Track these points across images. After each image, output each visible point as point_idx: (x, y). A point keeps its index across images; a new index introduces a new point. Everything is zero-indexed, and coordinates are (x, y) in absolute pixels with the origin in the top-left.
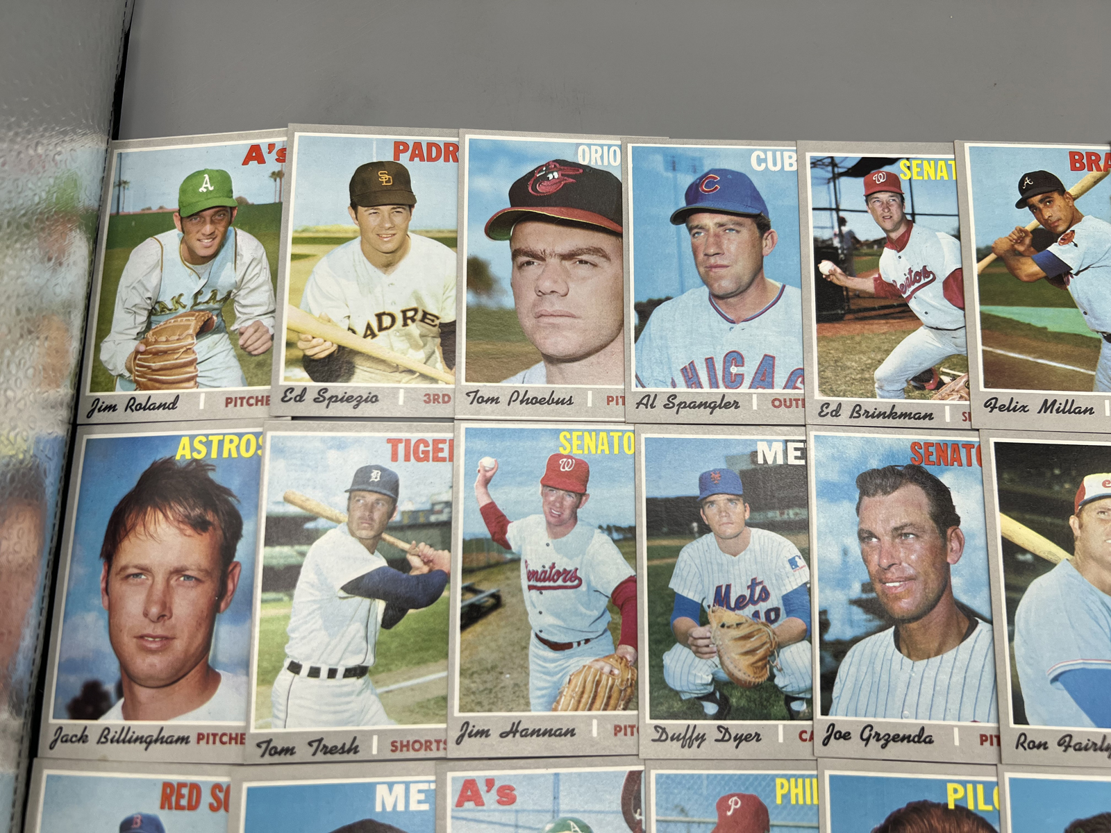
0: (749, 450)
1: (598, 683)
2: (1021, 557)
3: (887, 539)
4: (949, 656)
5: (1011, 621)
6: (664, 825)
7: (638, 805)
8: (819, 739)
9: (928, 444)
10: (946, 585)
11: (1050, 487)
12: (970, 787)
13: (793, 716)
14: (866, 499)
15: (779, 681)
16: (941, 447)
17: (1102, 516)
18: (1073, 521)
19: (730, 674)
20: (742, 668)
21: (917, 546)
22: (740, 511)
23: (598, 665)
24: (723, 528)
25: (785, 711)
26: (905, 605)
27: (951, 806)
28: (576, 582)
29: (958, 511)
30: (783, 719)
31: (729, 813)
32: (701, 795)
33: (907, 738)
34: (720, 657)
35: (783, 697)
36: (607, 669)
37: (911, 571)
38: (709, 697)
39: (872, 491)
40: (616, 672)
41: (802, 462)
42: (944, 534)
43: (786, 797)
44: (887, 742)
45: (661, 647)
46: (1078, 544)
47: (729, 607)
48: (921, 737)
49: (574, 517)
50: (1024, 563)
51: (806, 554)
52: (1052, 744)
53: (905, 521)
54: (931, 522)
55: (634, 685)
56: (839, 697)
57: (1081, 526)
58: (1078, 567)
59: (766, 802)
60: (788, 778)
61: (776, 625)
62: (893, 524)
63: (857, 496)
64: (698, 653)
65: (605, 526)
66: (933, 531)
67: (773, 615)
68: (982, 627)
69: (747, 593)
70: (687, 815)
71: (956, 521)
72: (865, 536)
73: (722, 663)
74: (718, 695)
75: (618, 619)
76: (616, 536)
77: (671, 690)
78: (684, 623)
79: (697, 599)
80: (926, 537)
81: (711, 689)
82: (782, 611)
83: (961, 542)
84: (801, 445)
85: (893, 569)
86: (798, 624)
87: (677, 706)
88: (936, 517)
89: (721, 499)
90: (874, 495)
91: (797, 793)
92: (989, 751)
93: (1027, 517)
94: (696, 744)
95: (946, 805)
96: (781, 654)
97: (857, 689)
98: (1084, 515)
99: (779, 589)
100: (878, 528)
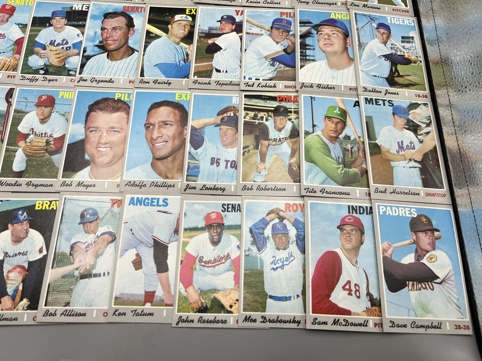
0: (70, 6)
1: (5, 64)
2: (151, 35)
3: (110, 30)
4: (124, 60)
5: (145, 51)
6: (19, 102)
7: (11, 97)
8: (76, 81)
9: (128, 7)
10: (127, 42)
11: (164, 18)
12: (123, 94)
13: (69, 75)
14: (106, 20)
15: (67, 66)
16: (133, 8)
17: (179, 25)
18: (170, 26)
19: (51, 63)
20: (55, 61)
21: (120, 32)
22: (64, 21)
23: (6, 59)
24: (57, 25)
25: (67, 74)
26: (112, 47)
27: (116, 99)
28: (4, 37)
29: (135, 24)
30: (66, 76)
31: (42, 100)
32: (33, 95)
33: (106, 81)
34: (48, 59)
35: (67, 70)
36: (9, 60)
37: (116, 38)
38: (41, 69)
39: (108, 18)
40: (12, 61)
41: (87, 10)
42: (129, 30)
43: (62, 96)
44: (99, 82)
45: (28, 55)
46: (170, 32)
47: (54, 46)
48: (111, 81)
49: (7, 20)
50: (152, 37)
51: (83, 33)
52: (151, 82)
53: (117, 26)
54: (126, 26)
55: (17, 65)
56: (85, 70)
57: (172, 27)
58: (168, 37)
59: (55, 98)
60: (64, 91)
61: (69, 51)
62: (113, 26)
63: (103, 19)
64: (41, 57)
65: (17, 23)
66: (125, 29)
67: (68, 48)
68: (136, 52)
69: (61, 42)
70: (27, 100)
71: (134, 26)
72: (103, 29)
73: (48, 60)
74: (45, 68)
75: (16, 47)
76: (20, 26)
77: (30, 66)
78: (37, 49)
79: (44, 43)
80: (123, 30)
81: (43, 67)
82: (72, 48)
83: (134, 31)
84: (88, 6)
85: (110, 38)
86: (76, 51)
87: (30, 71)
88: (127, 25)
89: (58, 18)
90: (108, 19)
91: (66, 95)
92: (131, 85)
93: (156, 25)
94: (35, 81)
95: (115, 99)
96: (69, 59)
97: (92, 67)
98: (173, 25)
99: (72, 42)
100: (108, 27)
